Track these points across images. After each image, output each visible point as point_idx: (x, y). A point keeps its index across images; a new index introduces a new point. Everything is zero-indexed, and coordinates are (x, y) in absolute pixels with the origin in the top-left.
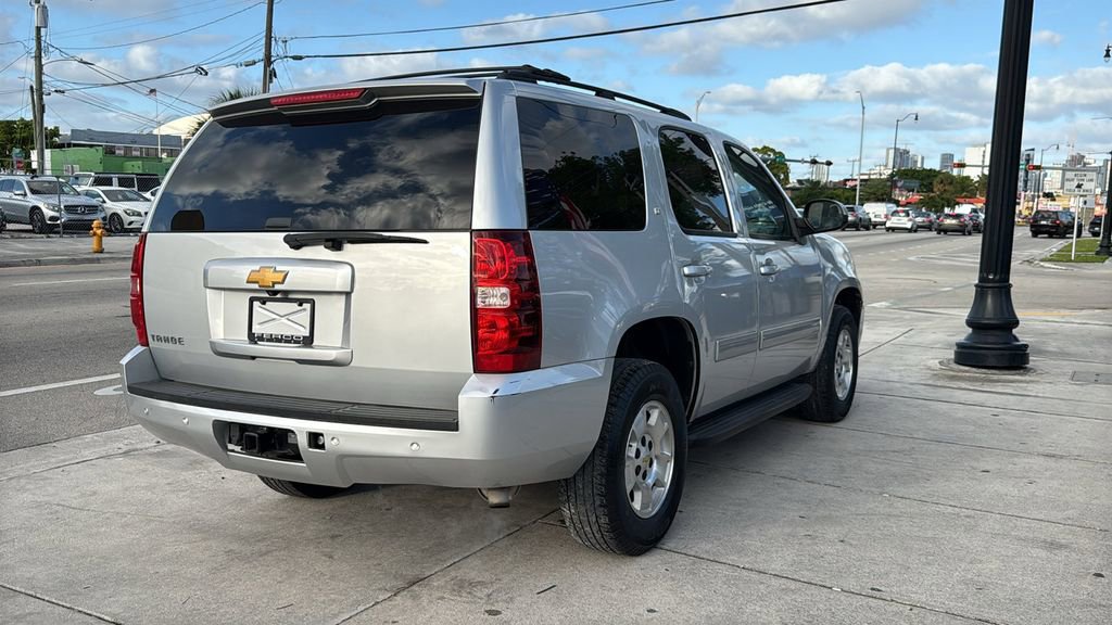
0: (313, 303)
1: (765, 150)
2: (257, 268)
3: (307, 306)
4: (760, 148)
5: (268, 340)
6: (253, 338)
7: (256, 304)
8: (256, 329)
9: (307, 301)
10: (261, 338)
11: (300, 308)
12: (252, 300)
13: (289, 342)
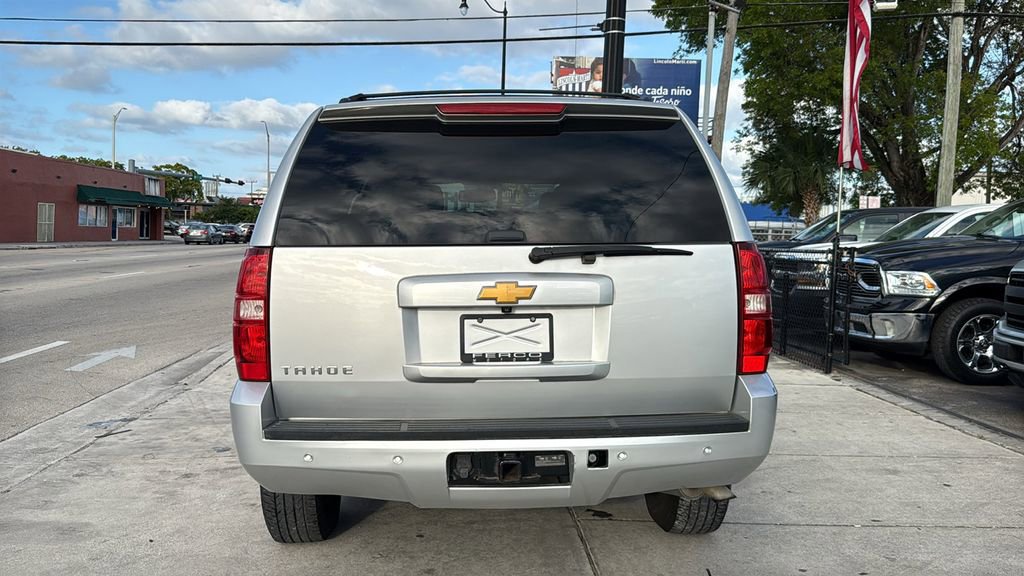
0: (550, 317)
1: (178, 167)
2: (492, 283)
3: (545, 321)
4: (173, 165)
5: (492, 360)
6: (467, 359)
7: (469, 322)
8: (474, 349)
9: (544, 315)
11: (532, 324)
12: (464, 318)
13: (523, 360)
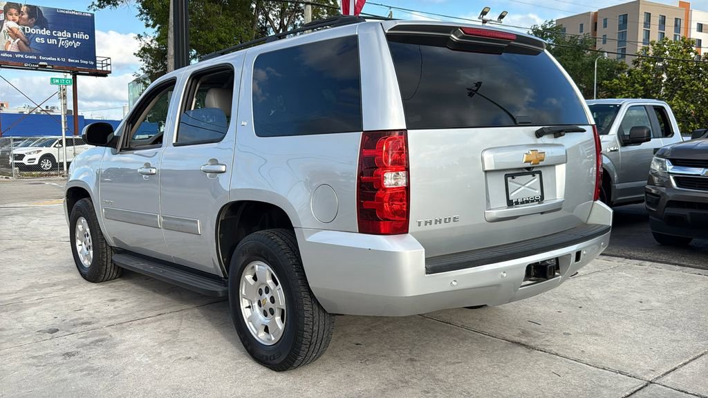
0: (540, 173)
3: (538, 176)
5: (522, 203)
6: (510, 203)
7: (509, 179)
8: (512, 197)
9: (537, 172)
10: (517, 203)
11: (533, 178)
12: (507, 176)
13: (532, 201)
